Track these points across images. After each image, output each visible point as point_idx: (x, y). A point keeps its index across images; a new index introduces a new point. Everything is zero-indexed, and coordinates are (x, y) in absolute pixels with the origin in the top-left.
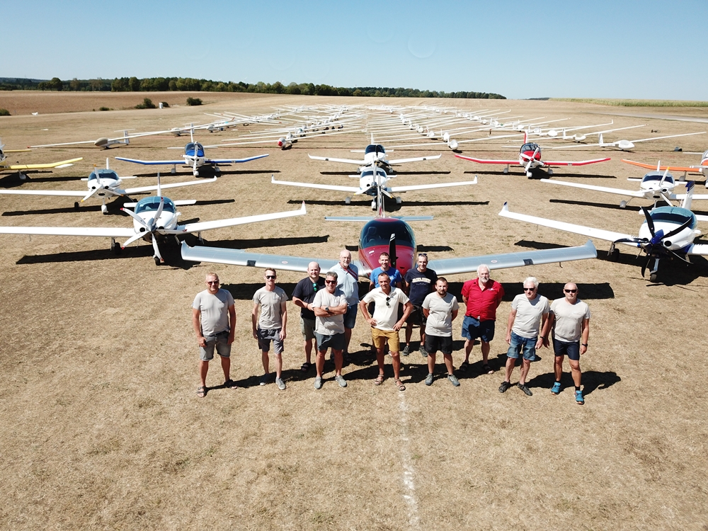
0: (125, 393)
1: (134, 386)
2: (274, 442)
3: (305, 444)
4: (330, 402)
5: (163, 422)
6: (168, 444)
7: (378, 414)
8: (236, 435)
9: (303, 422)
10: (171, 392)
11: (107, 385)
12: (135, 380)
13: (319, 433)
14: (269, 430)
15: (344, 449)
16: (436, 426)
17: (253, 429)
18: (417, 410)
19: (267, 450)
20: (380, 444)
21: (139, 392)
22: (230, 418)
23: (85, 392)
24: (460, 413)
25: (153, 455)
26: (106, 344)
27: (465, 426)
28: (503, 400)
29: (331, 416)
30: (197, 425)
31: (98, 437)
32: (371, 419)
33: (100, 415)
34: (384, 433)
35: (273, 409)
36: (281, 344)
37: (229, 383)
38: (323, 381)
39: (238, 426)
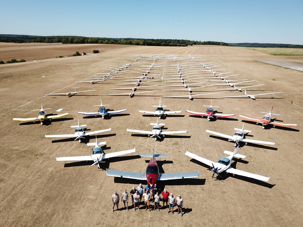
0: (99, 211)
1: (101, 210)
2: (126, 223)
3: (131, 224)
4: (136, 215)
5: (107, 218)
6: (108, 223)
7: (145, 218)
8: (120, 221)
9: (131, 219)
10: (107, 211)
11: (95, 209)
12: (100, 208)
13: (134, 222)
14: (125, 220)
15: (138, 225)
16: (154, 221)
17: (122, 220)
18: (152, 217)
19: (125, 225)
20: (144, 224)
21: (102, 211)
22: (118, 218)
23: (92, 211)
24: (159, 218)
25: (106, 225)
26: (93, 198)
27: (159, 221)
28: (168, 215)
29: (136, 218)
30: (113, 219)
31: (97, 221)
32: (143, 219)
33: (96, 216)
34: (145, 222)
35: (126, 216)
36: (127, 203)
37: (118, 210)
38: (135, 209)
39: (120, 219)
